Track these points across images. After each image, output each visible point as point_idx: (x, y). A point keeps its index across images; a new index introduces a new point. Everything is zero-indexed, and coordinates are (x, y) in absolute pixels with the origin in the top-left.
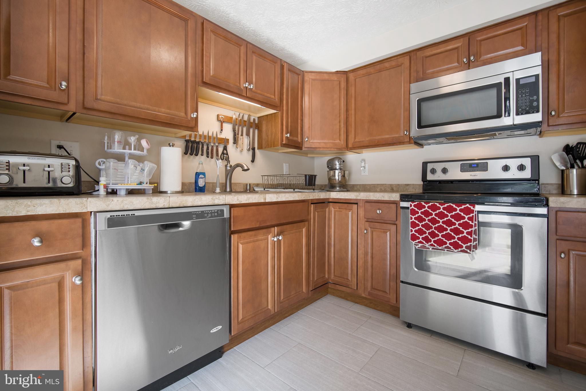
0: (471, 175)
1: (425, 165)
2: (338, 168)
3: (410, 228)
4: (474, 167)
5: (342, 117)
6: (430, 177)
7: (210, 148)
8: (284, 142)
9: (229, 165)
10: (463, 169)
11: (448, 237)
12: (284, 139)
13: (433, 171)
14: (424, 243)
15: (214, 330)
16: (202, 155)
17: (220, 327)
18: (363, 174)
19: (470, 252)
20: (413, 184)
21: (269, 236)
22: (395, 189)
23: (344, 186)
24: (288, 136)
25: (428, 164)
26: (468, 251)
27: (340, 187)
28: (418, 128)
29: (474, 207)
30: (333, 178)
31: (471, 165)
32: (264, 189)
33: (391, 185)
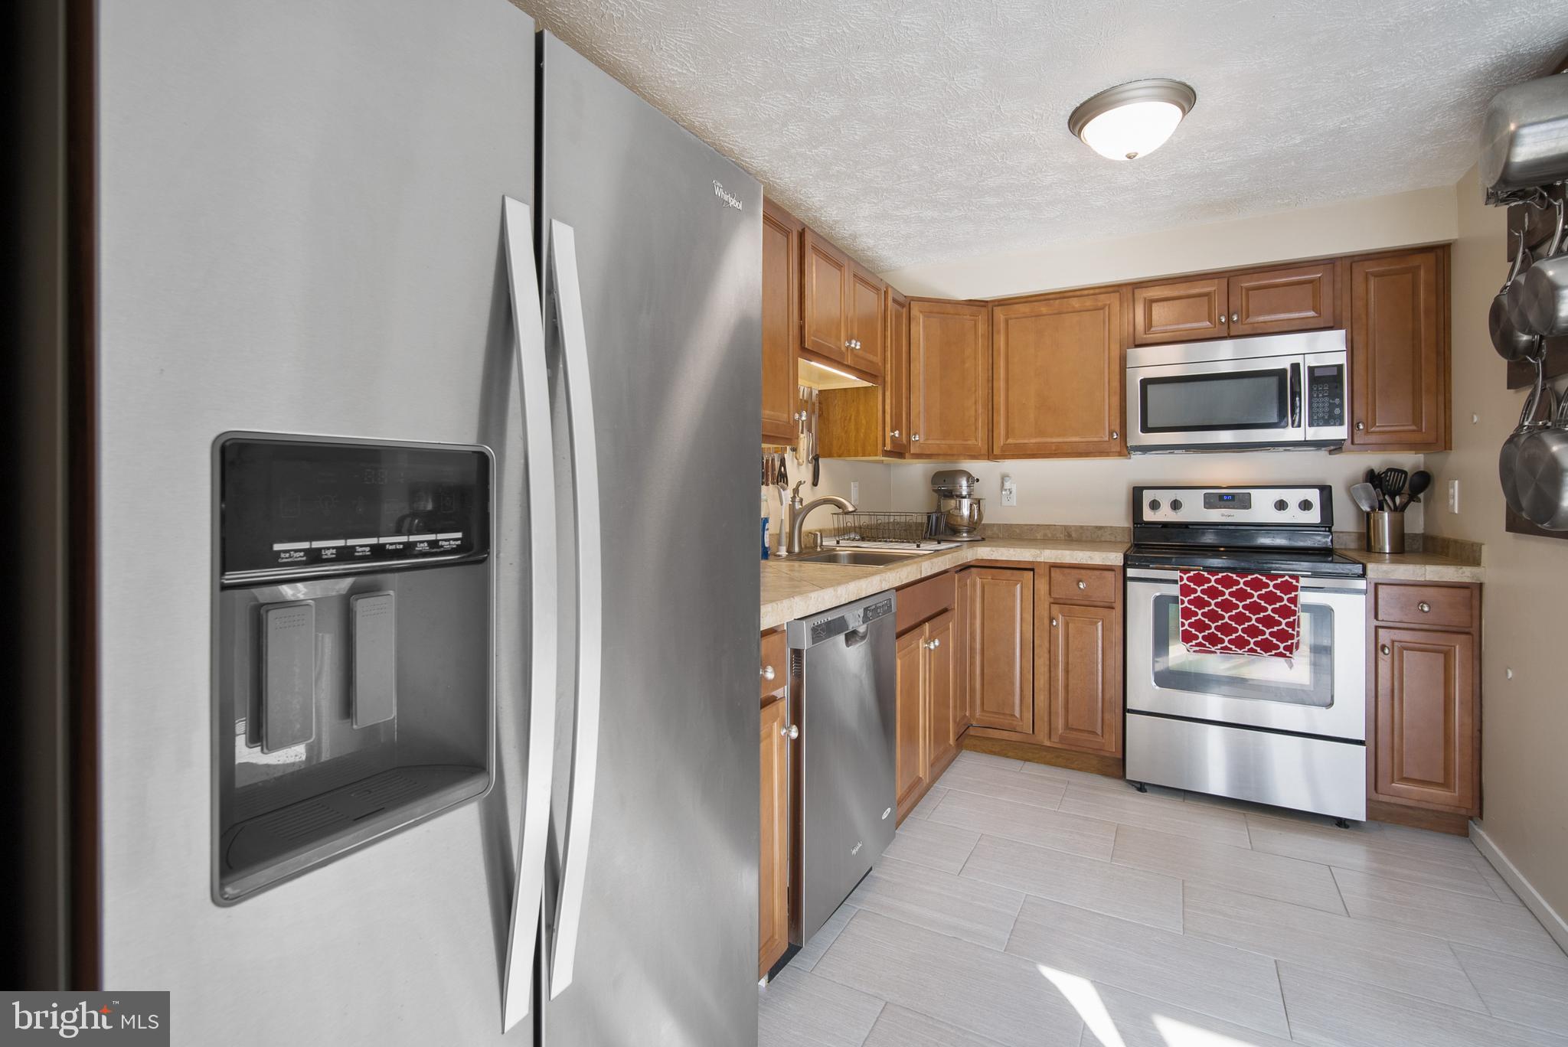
0: (1223, 515)
1: (1137, 493)
2: (964, 493)
3: (1181, 620)
4: (1227, 500)
5: (980, 393)
6: (1149, 516)
7: (765, 463)
8: (888, 447)
9: (797, 499)
10: (1210, 503)
11: (1253, 631)
12: (888, 441)
13: (1155, 505)
15: (885, 816)
17: (889, 810)
18: (1005, 502)
19: (1290, 655)
20: (1111, 527)
21: (921, 640)
22: (1074, 535)
23: (979, 532)
24: (897, 435)
25: (1145, 492)
26: (1288, 654)
27: (968, 532)
28: (1141, 431)
29: (1298, 581)
30: (956, 512)
31: (1221, 497)
32: (838, 542)
33: (1066, 527)
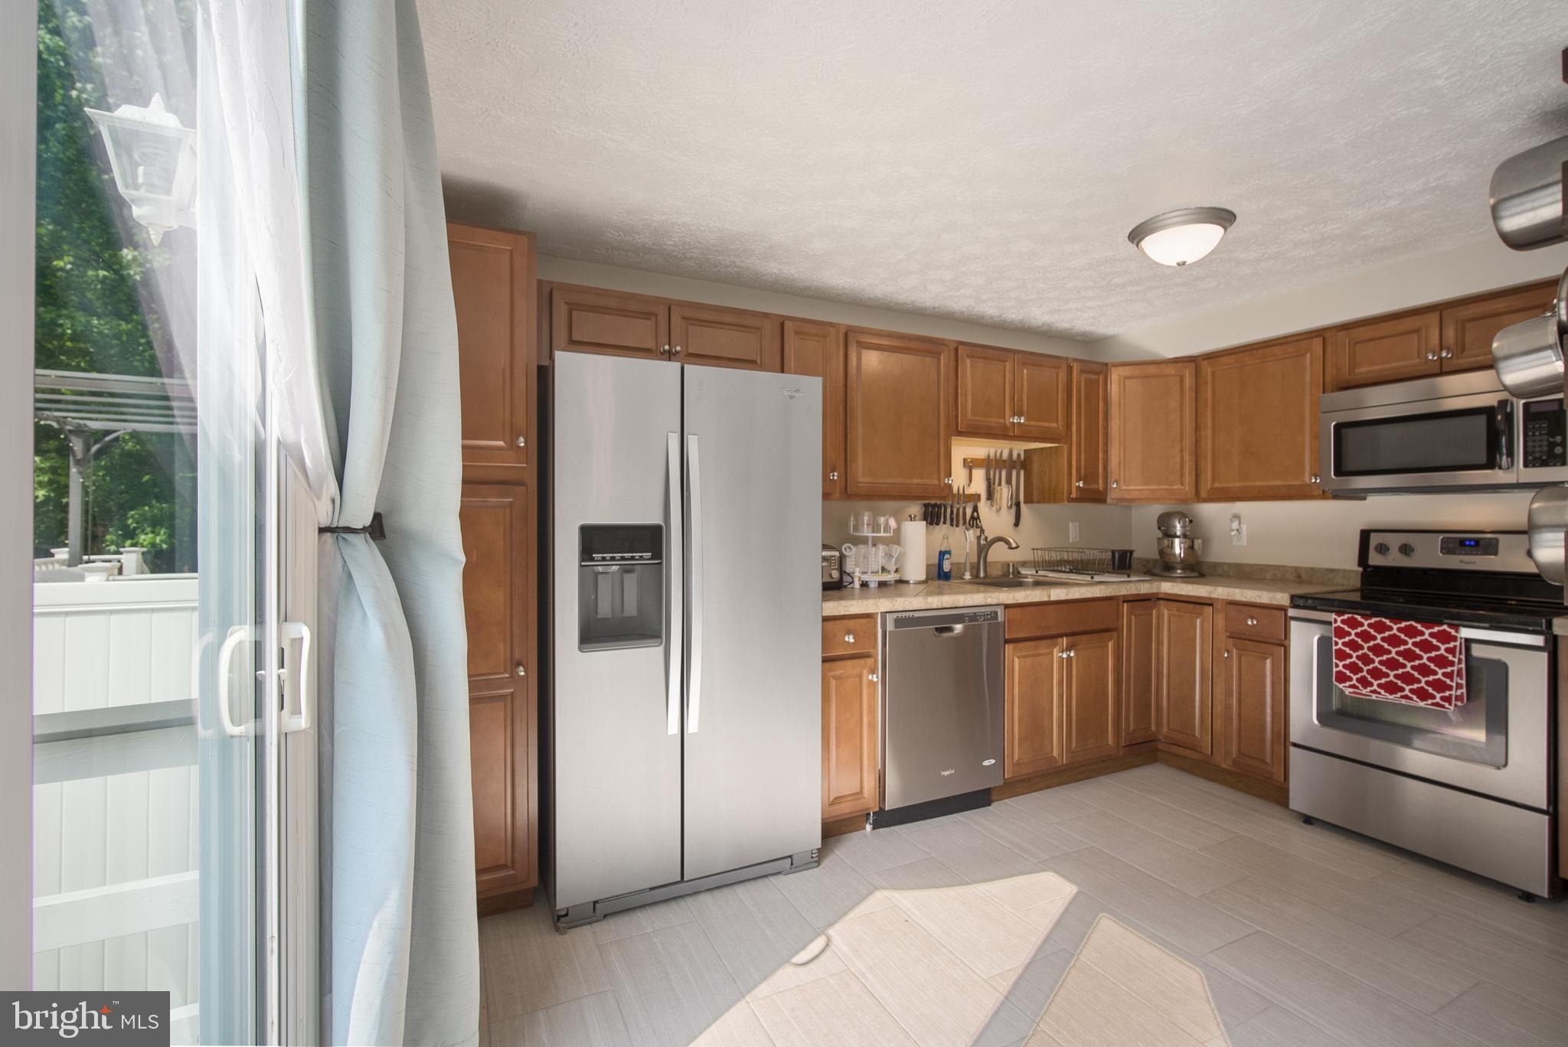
0: (1462, 562)
1: (1365, 535)
2: (1178, 533)
3: (1334, 661)
4: (1470, 545)
5: (1187, 441)
6: (1375, 559)
7: (955, 510)
8: (1074, 495)
9: (983, 537)
10: (1448, 548)
11: (1408, 679)
12: (1074, 490)
13: (1382, 549)
14: (1361, 688)
15: (986, 763)
16: (945, 523)
17: (993, 761)
18: (1235, 542)
19: (1450, 707)
20: (1344, 571)
21: (1055, 650)
22: (1304, 576)
23: (1196, 568)
24: (1081, 485)
25: (1372, 535)
26: (1447, 705)
27: (1183, 569)
28: (1335, 476)
29: (1457, 631)
30: (1168, 551)
31: (1462, 543)
32: (1037, 572)
33: (1297, 569)
